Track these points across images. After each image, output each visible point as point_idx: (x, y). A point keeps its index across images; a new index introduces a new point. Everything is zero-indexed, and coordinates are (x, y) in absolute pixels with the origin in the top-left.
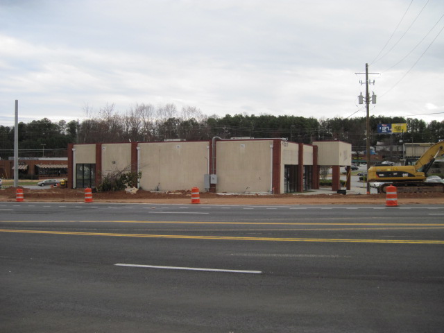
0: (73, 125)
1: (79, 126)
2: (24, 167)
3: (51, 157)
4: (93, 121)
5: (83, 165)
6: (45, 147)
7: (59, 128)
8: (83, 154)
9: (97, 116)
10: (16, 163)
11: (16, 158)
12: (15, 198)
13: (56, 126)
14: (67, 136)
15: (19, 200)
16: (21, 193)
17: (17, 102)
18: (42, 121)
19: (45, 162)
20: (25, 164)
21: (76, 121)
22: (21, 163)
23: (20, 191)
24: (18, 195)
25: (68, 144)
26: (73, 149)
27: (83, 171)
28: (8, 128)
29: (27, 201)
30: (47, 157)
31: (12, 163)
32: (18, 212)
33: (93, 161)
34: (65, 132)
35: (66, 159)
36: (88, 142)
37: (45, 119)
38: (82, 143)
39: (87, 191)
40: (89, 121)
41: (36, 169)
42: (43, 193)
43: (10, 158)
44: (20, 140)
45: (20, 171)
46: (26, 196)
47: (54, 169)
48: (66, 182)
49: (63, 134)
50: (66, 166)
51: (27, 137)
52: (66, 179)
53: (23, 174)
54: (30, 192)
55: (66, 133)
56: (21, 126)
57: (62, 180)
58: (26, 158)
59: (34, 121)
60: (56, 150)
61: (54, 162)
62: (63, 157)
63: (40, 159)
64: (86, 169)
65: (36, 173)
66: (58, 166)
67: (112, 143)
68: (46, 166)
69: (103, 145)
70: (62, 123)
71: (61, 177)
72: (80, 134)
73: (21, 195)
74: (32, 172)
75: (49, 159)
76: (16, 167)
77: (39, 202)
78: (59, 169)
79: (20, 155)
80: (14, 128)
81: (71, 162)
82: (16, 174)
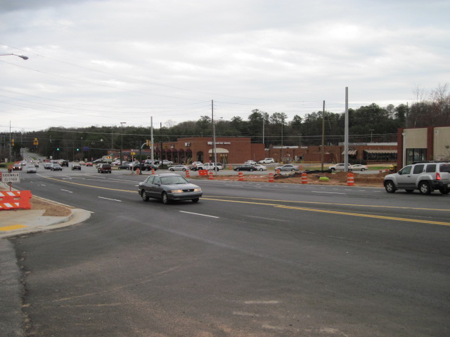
0: (401, 109)
1: (408, 109)
2: (353, 153)
3: (379, 142)
4: (423, 104)
5: (413, 150)
6: (374, 133)
7: (387, 113)
8: (414, 138)
9: (429, 99)
10: (346, 148)
11: (346, 144)
12: (345, 182)
13: (384, 110)
14: (395, 120)
15: (350, 184)
16: (352, 178)
17: (347, 88)
18: (370, 107)
19: (374, 147)
20: (354, 150)
21: (405, 104)
22: (351, 148)
23: (351, 176)
24: (349, 180)
25: (398, 129)
26: (403, 134)
27: (414, 155)
28: (338, 115)
29: (357, 185)
30: (375, 142)
31: (342, 149)
32: (350, 196)
33: (424, 145)
34: (393, 116)
35: (396, 144)
36: (418, 126)
37: (373, 104)
38: (412, 127)
40: (418, 104)
41: (365, 153)
42: (372, 178)
43: (340, 144)
44: (350, 125)
45: (350, 156)
46: (356, 180)
47: (382, 154)
48: (395, 167)
49: (391, 119)
50: (396, 152)
51: (356, 123)
52: (396, 165)
53: (353, 160)
54: (359, 177)
55: (394, 118)
56: (351, 112)
57: (391, 166)
58: (355, 144)
59: (362, 107)
60: (384, 135)
61: (382, 148)
62: (391, 141)
63: (369, 144)
64: (416, 154)
65: (366, 158)
66: (387, 152)
67: (445, 125)
68: (374, 151)
69: (435, 128)
70: (390, 107)
71: (390, 162)
72: (409, 118)
73: (352, 180)
74: (360, 157)
75: (377, 144)
76: (346, 153)
77: (369, 186)
78: (388, 154)
79: (351, 141)
80: (344, 115)
81: (400, 147)
82: (346, 159)
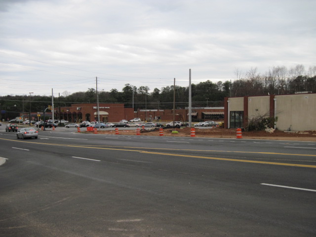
0: (227, 84)
1: (231, 85)
2: (195, 114)
3: (212, 107)
4: (241, 81)
5: (235, 112)
6: (209, 100)
7: (218, 86)
8: (235, 104)
9: (245, 78)
10: (190, 111)
11: (190, 108)
12: (190, 134)
13: (216, 85)
14: (223, 92)
15: (192, 136)
17: (190, 70)
18: (206, 83)
19: (208, 110)
20: (196, 112)
21: (229, 81)
22: (193, 111)
23: (193, 130)
24: (192, 133)
25: (225, 98)
26: (228, 101)
27: (235, 116)
28: (184, 88)
29: (197, 137)
30: (210, 107)
31: (187, 111)
32: (192, 144)
33: (242, 109)
34: (222, 89)
35: (223, 108)
36: (238, 96)
37: (208, 81)
38: (233, 97)
39: (238, 130)
40: (238, 81)
41: (203, 114)
42: (207, 131)
43: (186, 108)
44: (192, 96)
45: (192, 116)
46: (197, 133)
47: (215, 115)
48: (223, 124)
49: (220, 91)
50: (223, 113)
51: (196, 94)
52: (223, 122)
53: (195, 119)
54: (199, 131)
55: (222, 90)
56: (193, 86)
57: (220, 123)
58: (196, 108)
59: (201, 83)
60: (216, 102)
61: (214, 110)
62: (220, 106)
63: (205, 108)
64: (237, 115)
65: (204, 118)
66: (217, 113)
67: (255, 96)
68: (209, 113)
69: (249, 97)
70: (220, 83)
71: (220, 120)
72: (232, 91)
73: (194, 133)
74: (200, 117)
75: (211, 108)
76: (190, 114)
77: (205, 137)
78: (218, 115)
79: (193, 106)
80: (188, 88)
81: (226, 110)
82: (190, 119)
